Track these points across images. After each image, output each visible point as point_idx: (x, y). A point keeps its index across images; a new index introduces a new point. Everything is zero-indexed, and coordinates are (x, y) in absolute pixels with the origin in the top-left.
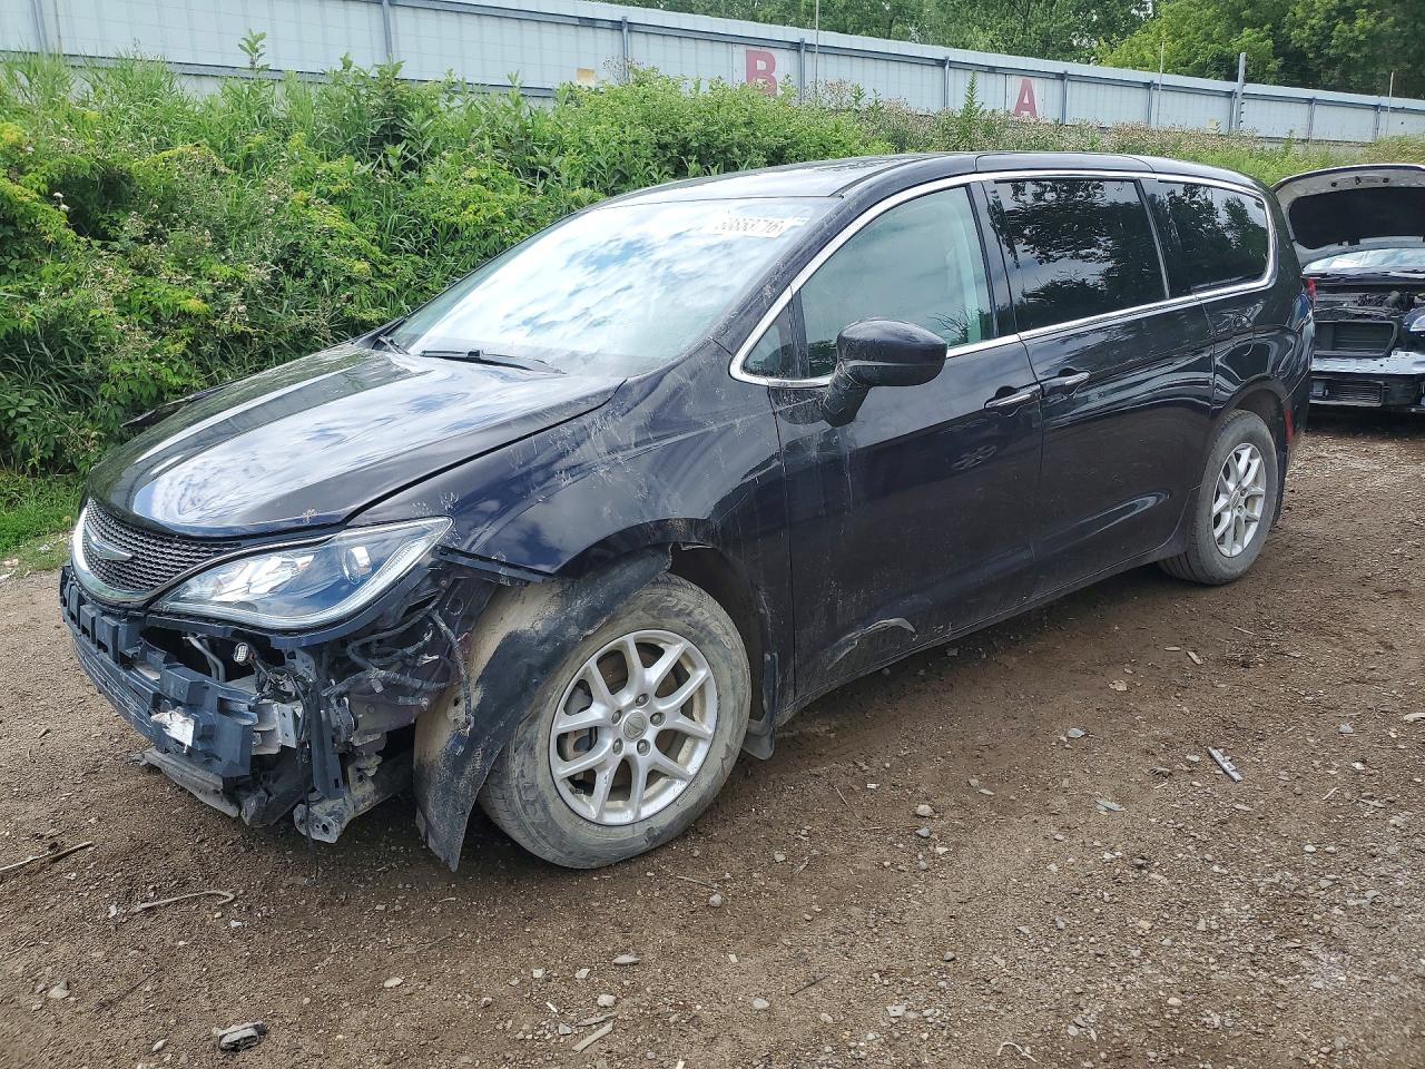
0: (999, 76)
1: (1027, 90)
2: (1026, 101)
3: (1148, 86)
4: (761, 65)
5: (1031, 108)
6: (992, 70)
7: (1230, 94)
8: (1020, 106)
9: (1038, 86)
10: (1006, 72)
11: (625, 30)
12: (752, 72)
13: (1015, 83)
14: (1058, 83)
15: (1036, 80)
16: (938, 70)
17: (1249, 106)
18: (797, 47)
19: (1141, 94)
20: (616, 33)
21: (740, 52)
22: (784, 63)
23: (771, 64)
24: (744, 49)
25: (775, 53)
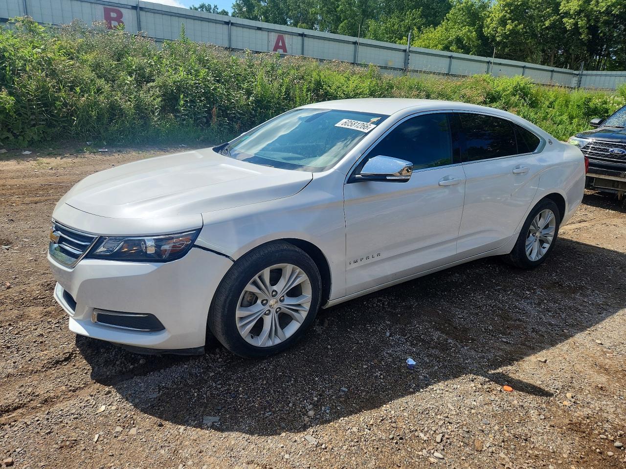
0: (264, 32)
1: (280, 38)
2: (280, 44)
3: (354, 43)
4: (113, 15)
5: (284, 48)
6: (259, 29)
7: (405, 51)
8: (277, 47)
10: (269, 31)
12: (108, 18)
14: (300, 38)
15: (286, 35)
16: (226, 27)
17: (413, 57)
18: (135, 7)
19: (351, 46)
22: (128, 16)
23: (120, 15)
24: (104, 6)
25: (123, 10)
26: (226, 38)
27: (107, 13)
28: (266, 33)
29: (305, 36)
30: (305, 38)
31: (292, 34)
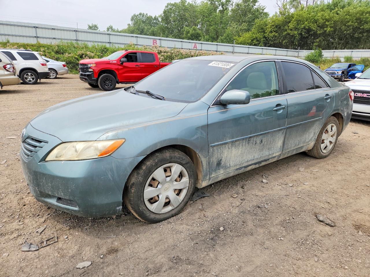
1: (195, 45)
2: (195, 46)
3: (217, 45)
5: (196, 47)
6: (190, 42)
7: (233, 46)
8: (194, 47)
9: (197, 45)
10: (192, 43)
13: (193, 44)
16: (181, 42)
17: (235, 48)
18: (160, 39)
19: (215, 46)
21: (152, 40)
22: (158, 41)
23: (156, 41)
26: (181, 46)
27: (153, 42)
28: (191, 44)
29: (202, 43)
30: (202, 44)
31: (199, 43)
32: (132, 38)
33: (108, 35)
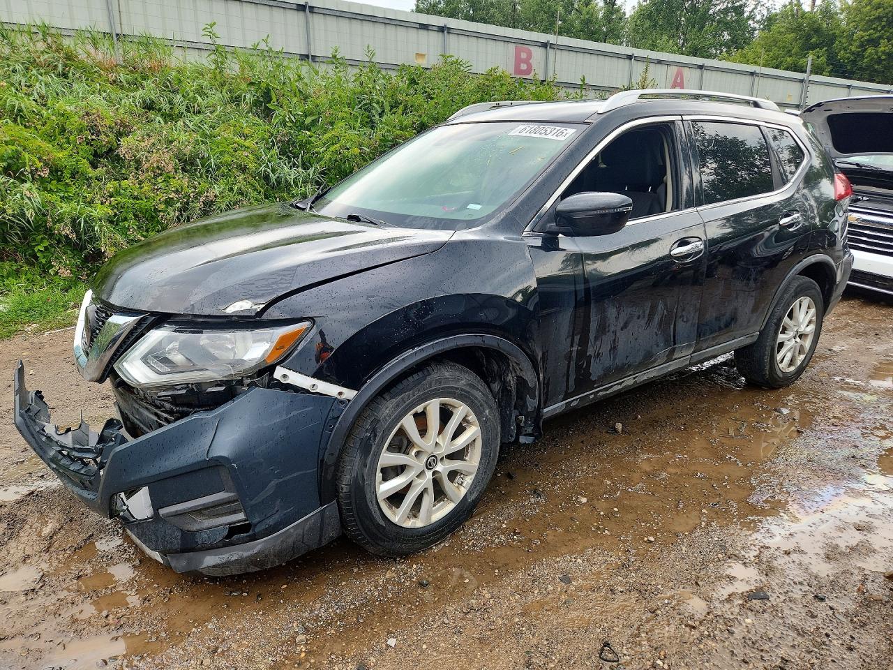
1: (680, 75)
2: (679, 81)
3: (752, 74)
4: (524, 56)
5: (681, 85)
6: (659, 62)
7: (802, 81)
8: (675, 84)
9: (686, 72)
10: (668, 64)
11: (446, 32)
12: (518, 61)
13: (674, 69)
14: (698, 70)
15: (686, 69)
16: (628, 61)
17: (812, 88)
18: (545, 45)
19: (749, 78)
20: (440, 34)
21: (512, 47)
22: (537, 54)
23: (530, 55)
24: (514, 45)
25: (532, 48)
26: (627, 74)
28: (665, 67)
29: (706, 68)
31: (690, 66)
32: (423, 33)
33: (301, 14)
